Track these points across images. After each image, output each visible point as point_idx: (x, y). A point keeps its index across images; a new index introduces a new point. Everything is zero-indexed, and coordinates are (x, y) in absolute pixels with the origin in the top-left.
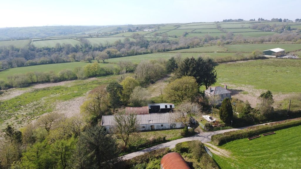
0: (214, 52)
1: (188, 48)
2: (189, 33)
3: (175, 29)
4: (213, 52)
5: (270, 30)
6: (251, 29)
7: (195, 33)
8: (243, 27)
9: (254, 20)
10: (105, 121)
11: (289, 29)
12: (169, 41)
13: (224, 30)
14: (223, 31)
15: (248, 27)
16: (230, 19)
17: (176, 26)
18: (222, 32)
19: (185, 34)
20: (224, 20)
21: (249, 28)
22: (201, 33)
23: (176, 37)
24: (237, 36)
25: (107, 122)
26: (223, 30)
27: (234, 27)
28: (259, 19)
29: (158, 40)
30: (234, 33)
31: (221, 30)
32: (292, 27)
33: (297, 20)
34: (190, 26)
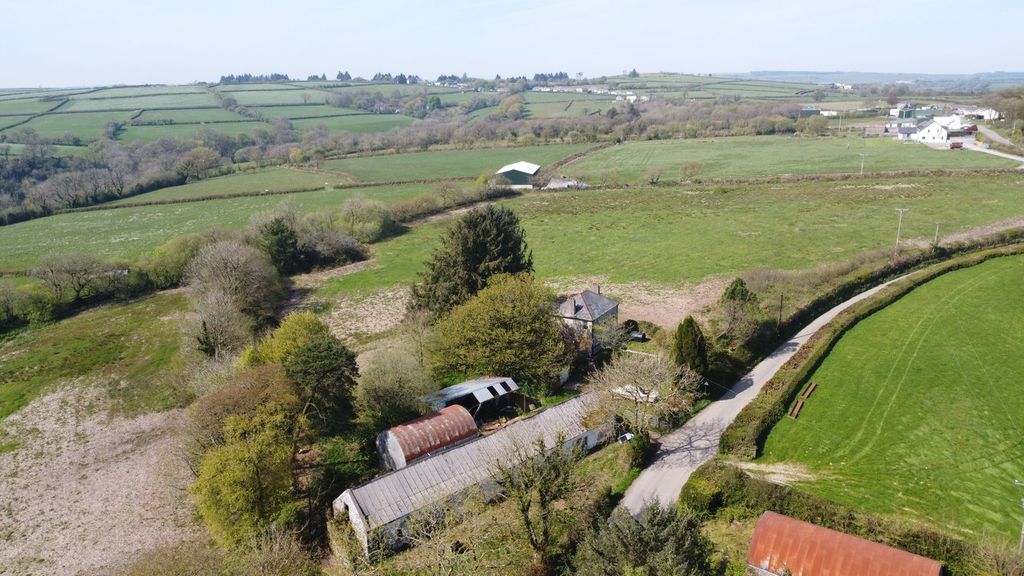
0: (323, 188)
1: (181, 181)
2: (125, 124)
3: (52, 111)
4: (320, 189)
5: (391, 108)
6: (334, 106)
7: (150, 124)
8: (308, 102)
9: (324, 77)
10: (370, 506)
11: (438, 105)
12: (60, 159)
13: (251, 111)
14: (250, 115)
15: (324, 101)
16: (246, 75)
17: (49, 99)
18: (248, 119)
19: (111, 129)
20: (223, 78)
21: (328, 103)
22: (171, 123)
23: (77, 143)
24: (311, 132)
25: (378, 506)
26: (247, 113)
27: (281, 102)
28: (340, 76)
29: (11, 158)
30: (293, 122)
31: (240, 113)
32: (444, 100)
33: (442, 79)
34: (113, 101)
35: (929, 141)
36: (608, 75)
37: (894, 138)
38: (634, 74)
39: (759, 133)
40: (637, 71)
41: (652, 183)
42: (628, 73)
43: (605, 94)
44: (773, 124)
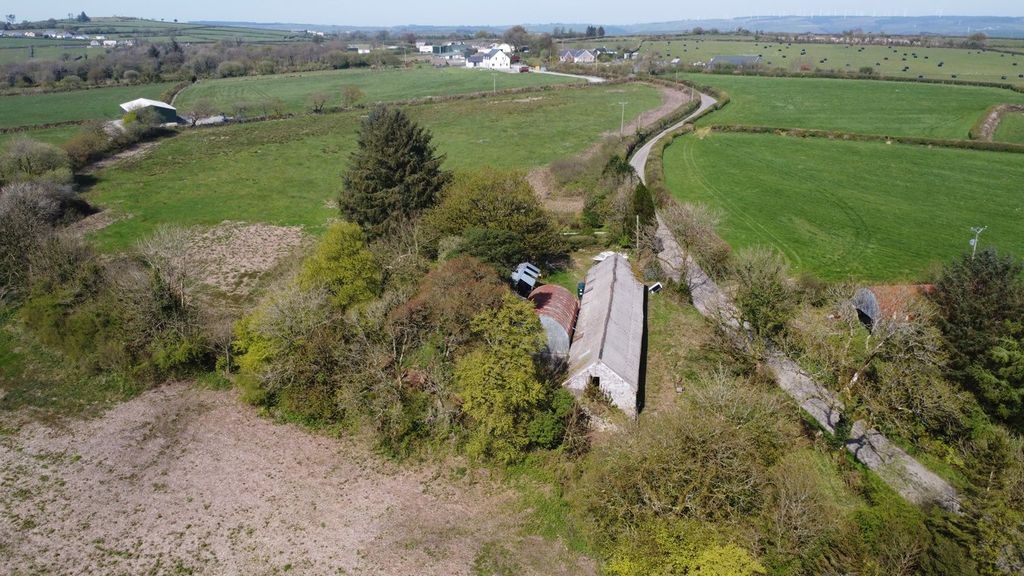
35: (497, 67)
36: (57, 18)
37: (463, 67)
38: (84, 18)
39: (336, 68)
40: (87, 15)
41: (316, 111)
42: (75, 17)
43: (67, 39)
44: (346, 58)
